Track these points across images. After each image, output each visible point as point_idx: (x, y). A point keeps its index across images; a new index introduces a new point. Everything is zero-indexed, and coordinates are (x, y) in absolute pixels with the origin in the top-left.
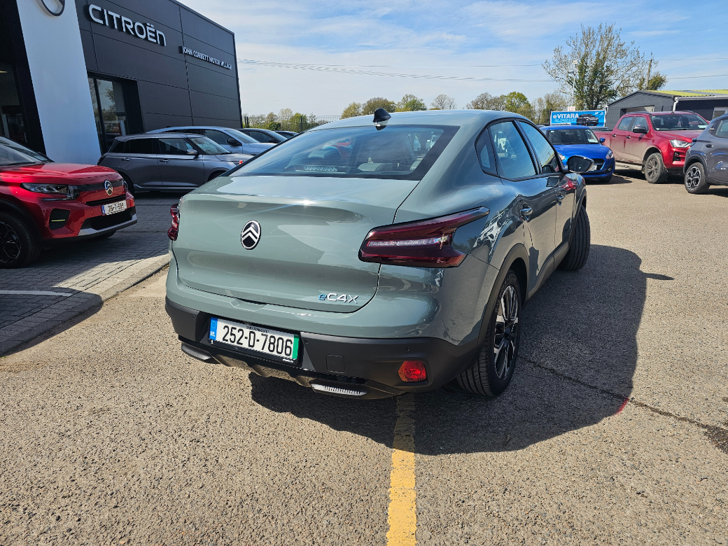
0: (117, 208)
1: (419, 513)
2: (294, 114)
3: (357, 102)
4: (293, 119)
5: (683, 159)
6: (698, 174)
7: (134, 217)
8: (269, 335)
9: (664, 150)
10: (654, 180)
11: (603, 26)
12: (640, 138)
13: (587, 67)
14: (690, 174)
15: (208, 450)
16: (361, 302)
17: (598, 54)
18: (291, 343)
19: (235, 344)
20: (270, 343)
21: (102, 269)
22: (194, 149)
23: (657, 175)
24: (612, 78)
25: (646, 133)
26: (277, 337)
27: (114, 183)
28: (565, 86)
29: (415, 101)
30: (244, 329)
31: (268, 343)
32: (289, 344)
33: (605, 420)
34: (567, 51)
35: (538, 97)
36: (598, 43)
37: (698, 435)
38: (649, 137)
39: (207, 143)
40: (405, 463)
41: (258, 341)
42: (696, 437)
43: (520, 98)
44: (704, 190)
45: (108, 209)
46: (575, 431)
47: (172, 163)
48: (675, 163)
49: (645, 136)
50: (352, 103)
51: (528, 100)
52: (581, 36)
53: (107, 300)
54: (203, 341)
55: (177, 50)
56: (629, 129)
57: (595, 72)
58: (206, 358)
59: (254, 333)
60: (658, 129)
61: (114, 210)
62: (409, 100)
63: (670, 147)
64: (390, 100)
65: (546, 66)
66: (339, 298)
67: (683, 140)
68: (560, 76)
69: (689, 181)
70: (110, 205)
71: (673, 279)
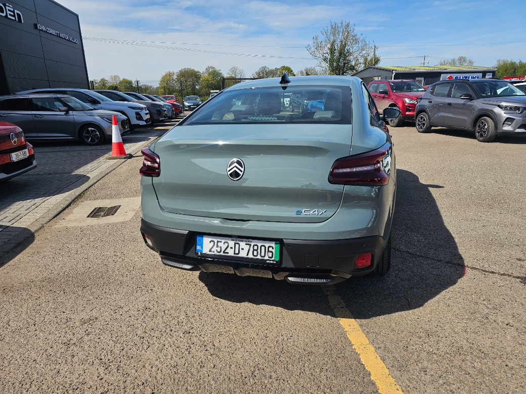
0: (22, 156)
1: (384, 360)
2: (121, 79)
3: (171, 71)
4: (121, 83)
5: (413, 111)
6: (424, 120)
7: (35, 163)
8: (252, 244)
9: (400, 105)
10: (394, 124)
11: (344, 22)
12: (384, 98)
13: (335, 49)
14: (419, 120)
15: (202, 338)
16: (329, 214)
17: (342, 42)
18: (273, 248)
19: (222, 253)
20: (254, 250)
21: (19, 207)
22: (64, 106)
23: (396, 121)
24: (351, 58)
25: (387, 94)
26: (259, 246)
27: (17, 135)
28: (322, 63)
29: (215, 71)
30: (228, 241)
31: (252, 249)
32: (271, 249)
33: (459, 280)
34: (321, 38)
35: (300, 70)
36: (341, 34)
37: (518, 284)
38: (389, 97)
39: (75, 102)
40: (352, 327)
41: (243, 249)
42: (517, 285)
43: (288, 70)
44: (428, 131)
45: (15, 157)
46: (447, 290)
47: (45, 118)
48: (407, 113)
49: (387, 96)
50: (168, 71)
51: (293, 71)
52: (330, 28)
53: (36, 231)
54: (190, 254)
55: (33, 26)
56: (376, 91)
57: (340, 54)
58: (188, 267)
59: (239, 244)
60: (394, 91)
61: (20, 157)
62: (211, 70)
63: (404, 103)
64: (196, 70)
65: (308, 49)
66: (311, 213)
67: (411, 98)
68: (318, 56)
69: (419, 125)
70: (17, 153)
71: (443, 187)
